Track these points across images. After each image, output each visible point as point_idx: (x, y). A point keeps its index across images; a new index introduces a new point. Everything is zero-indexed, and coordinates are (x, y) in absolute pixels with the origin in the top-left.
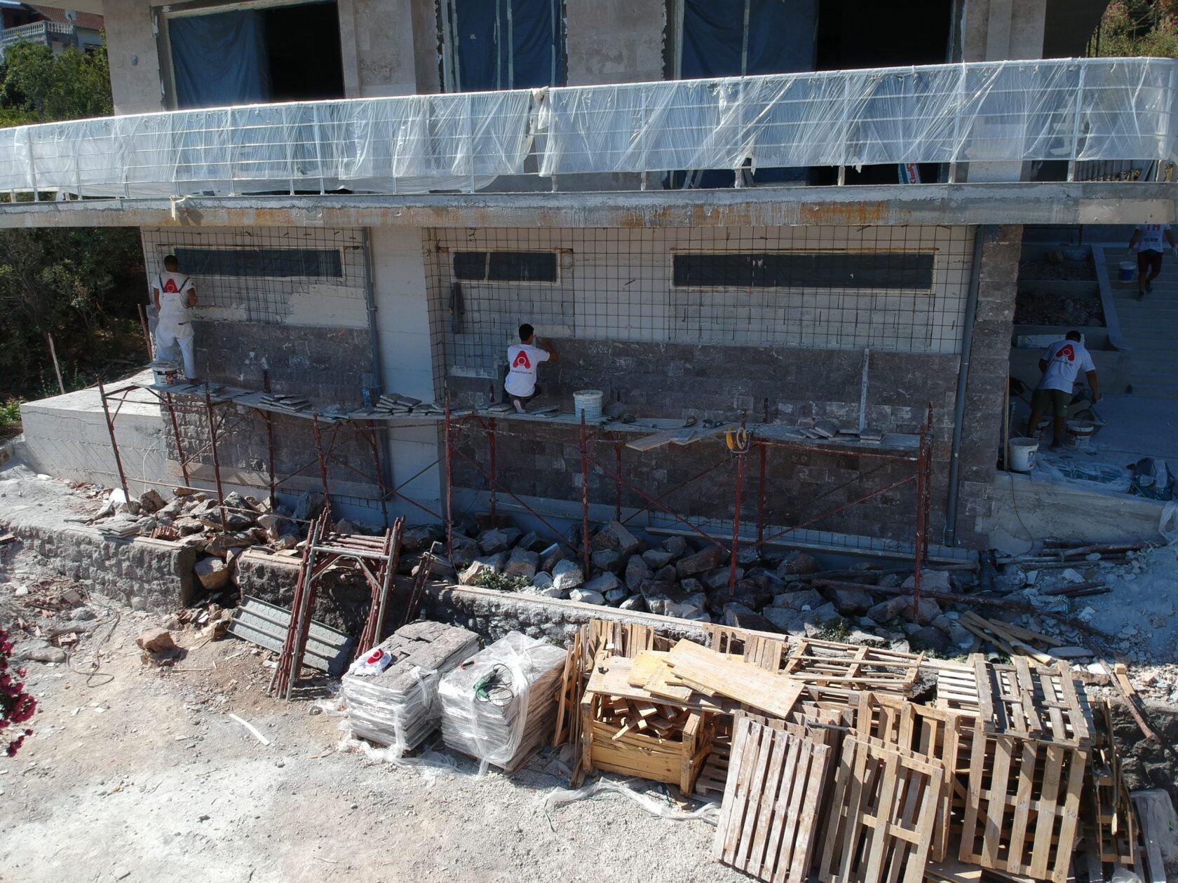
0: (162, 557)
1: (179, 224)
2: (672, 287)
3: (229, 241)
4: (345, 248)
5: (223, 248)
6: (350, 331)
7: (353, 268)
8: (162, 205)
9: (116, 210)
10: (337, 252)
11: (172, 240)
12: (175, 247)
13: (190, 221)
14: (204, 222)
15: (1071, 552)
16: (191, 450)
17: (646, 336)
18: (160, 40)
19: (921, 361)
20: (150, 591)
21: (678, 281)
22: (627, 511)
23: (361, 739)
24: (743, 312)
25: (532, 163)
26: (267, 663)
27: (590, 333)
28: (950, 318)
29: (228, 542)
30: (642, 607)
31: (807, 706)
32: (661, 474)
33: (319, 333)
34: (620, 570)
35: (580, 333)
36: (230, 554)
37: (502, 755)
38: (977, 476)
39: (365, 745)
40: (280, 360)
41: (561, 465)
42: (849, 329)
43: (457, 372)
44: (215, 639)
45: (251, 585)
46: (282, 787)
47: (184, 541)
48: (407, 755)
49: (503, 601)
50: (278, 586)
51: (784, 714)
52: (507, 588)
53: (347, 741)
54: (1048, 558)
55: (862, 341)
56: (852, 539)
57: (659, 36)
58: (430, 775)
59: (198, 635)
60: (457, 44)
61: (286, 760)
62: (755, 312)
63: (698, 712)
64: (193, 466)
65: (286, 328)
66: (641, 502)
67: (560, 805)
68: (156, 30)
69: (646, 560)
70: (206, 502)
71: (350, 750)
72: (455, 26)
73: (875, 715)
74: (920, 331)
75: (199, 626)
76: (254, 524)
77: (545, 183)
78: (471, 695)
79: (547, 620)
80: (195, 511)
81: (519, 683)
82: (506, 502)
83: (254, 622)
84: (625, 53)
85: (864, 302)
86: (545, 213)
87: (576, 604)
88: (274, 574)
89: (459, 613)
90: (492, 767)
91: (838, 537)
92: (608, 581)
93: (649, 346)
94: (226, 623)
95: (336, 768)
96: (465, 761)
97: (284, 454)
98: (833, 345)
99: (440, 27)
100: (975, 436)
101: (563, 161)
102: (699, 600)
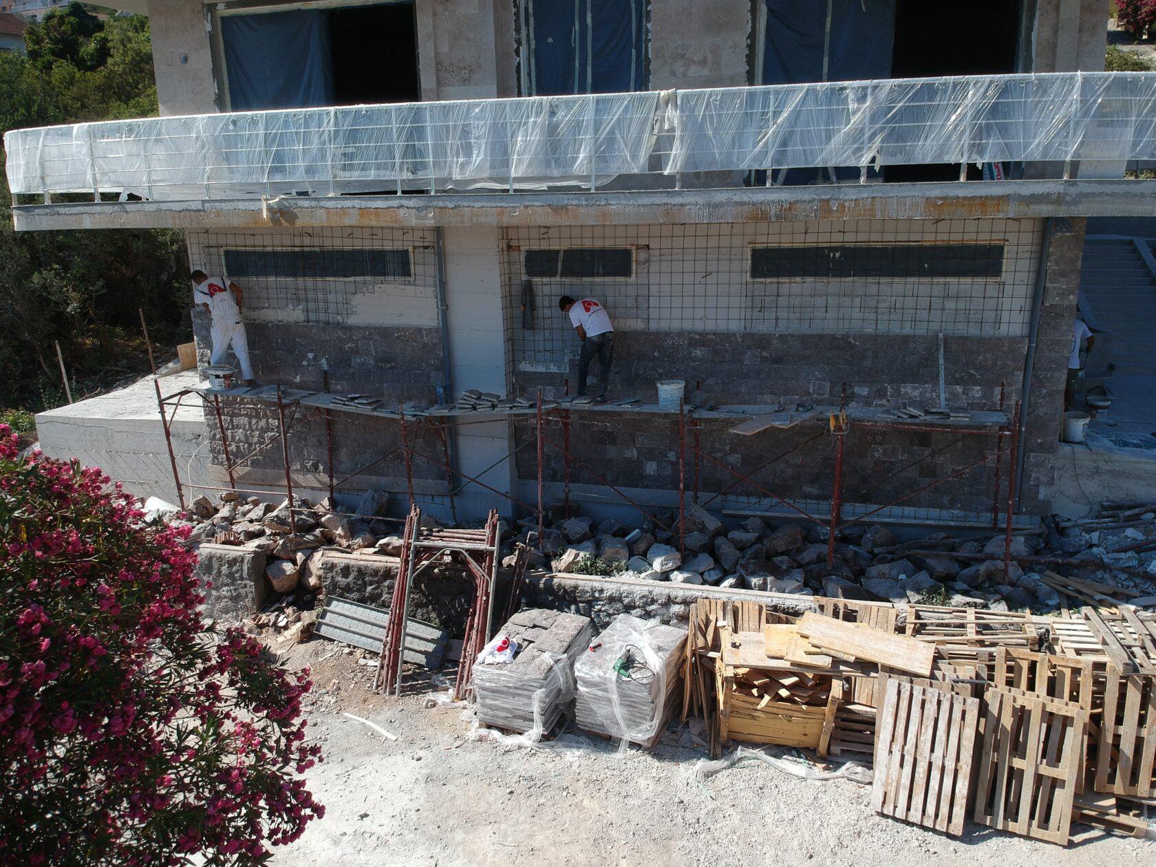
0: (233, 562)
1: (271, 224)
2: (749, 279)
3: (287, 241)
4: (414, 248)
5: (279, 249)
6: (419, 330)
7: (423, 267)
8: (252, 206)
9: (195, 211)
10: (406, 252)
11: (222, 241)
12: (225, 248)
13: (283, 221)
14: (299, 223)
15: (1129, 513)
16: (238, 454)
17: (722, 326)
18: (212, 37)
19: (991, 344)
20: (218, 598)
21: (755, 273)
22: (704, 496)
23: (489, 727)
24: (820, 301)
25: (656, 161)
26: (362, 662)
27: (664, 326)
28: (1018, 303)
29: (298, 544)
30: (743, 584)
31: (942, 664)
32: (735, 458)
33: (385, 333)
34: (712, 550)
35: (653, 326)
36: (300, 557)
37: (645, 732)
38: (1042, 448)
39: (495, 734)
40: (341, 361)
41: (633, 453)
42: (924, 314)
43: (525, 367)
44: (301, 642)
45: (335, 585)
46: (428, 779)
47: (252, 545)
48: (545, 738)
49: (606, 586)
50: (365, 585)
51: (927, 673)
52: (606, 573)
53: (474, 731)
54: (1106, 520)
55: (934, 326)
56: (922, 512)
57: (744, 42)
58: (574, 757)
59: (281, 639)
60: (533, 46)
61: (421, 753)
62: (832, 301)
63: (839, 678)
64: (240, 471)
65: (348, 329)
66: (717, 487)
67: (709, 775)
68: (209, 27)
69: (733, 541)
70: (262, 506)
71: (481, 739)
72: (531, 28)
73: (1010, 669)
74: (990, 316)
75: (279, 630)
76: (318, 525)
77: (670, 180)
78: (613, 675)
79: (653, 601)
80: (252, 515)
81: (655, 662)
82: (577, 492)
83: (340, 622)
84: (710, 57)
85: (938, 290)
86: (667, 209)
87: (679, 584)
88: (361, 572)
89: (562, 600)
90: (633, 745)
91: (909, 510)
92: (705, 561)
93: (727, 337)
94: (311, 624)
95: (476, 757)
96: (603, 741)
97: (344, 454)
98: (908, 330)
99: (518, 30)
100: (1040, 411)
101: (690, 159)
102: (799, 575)
